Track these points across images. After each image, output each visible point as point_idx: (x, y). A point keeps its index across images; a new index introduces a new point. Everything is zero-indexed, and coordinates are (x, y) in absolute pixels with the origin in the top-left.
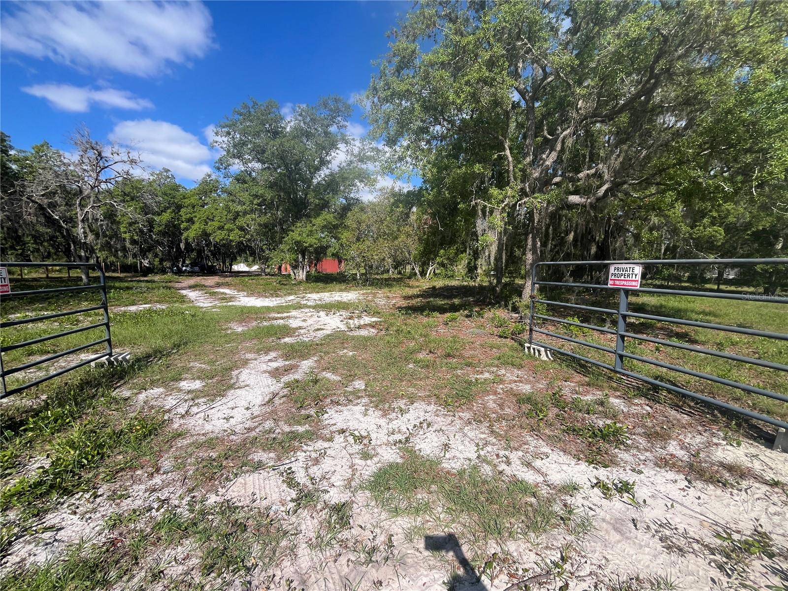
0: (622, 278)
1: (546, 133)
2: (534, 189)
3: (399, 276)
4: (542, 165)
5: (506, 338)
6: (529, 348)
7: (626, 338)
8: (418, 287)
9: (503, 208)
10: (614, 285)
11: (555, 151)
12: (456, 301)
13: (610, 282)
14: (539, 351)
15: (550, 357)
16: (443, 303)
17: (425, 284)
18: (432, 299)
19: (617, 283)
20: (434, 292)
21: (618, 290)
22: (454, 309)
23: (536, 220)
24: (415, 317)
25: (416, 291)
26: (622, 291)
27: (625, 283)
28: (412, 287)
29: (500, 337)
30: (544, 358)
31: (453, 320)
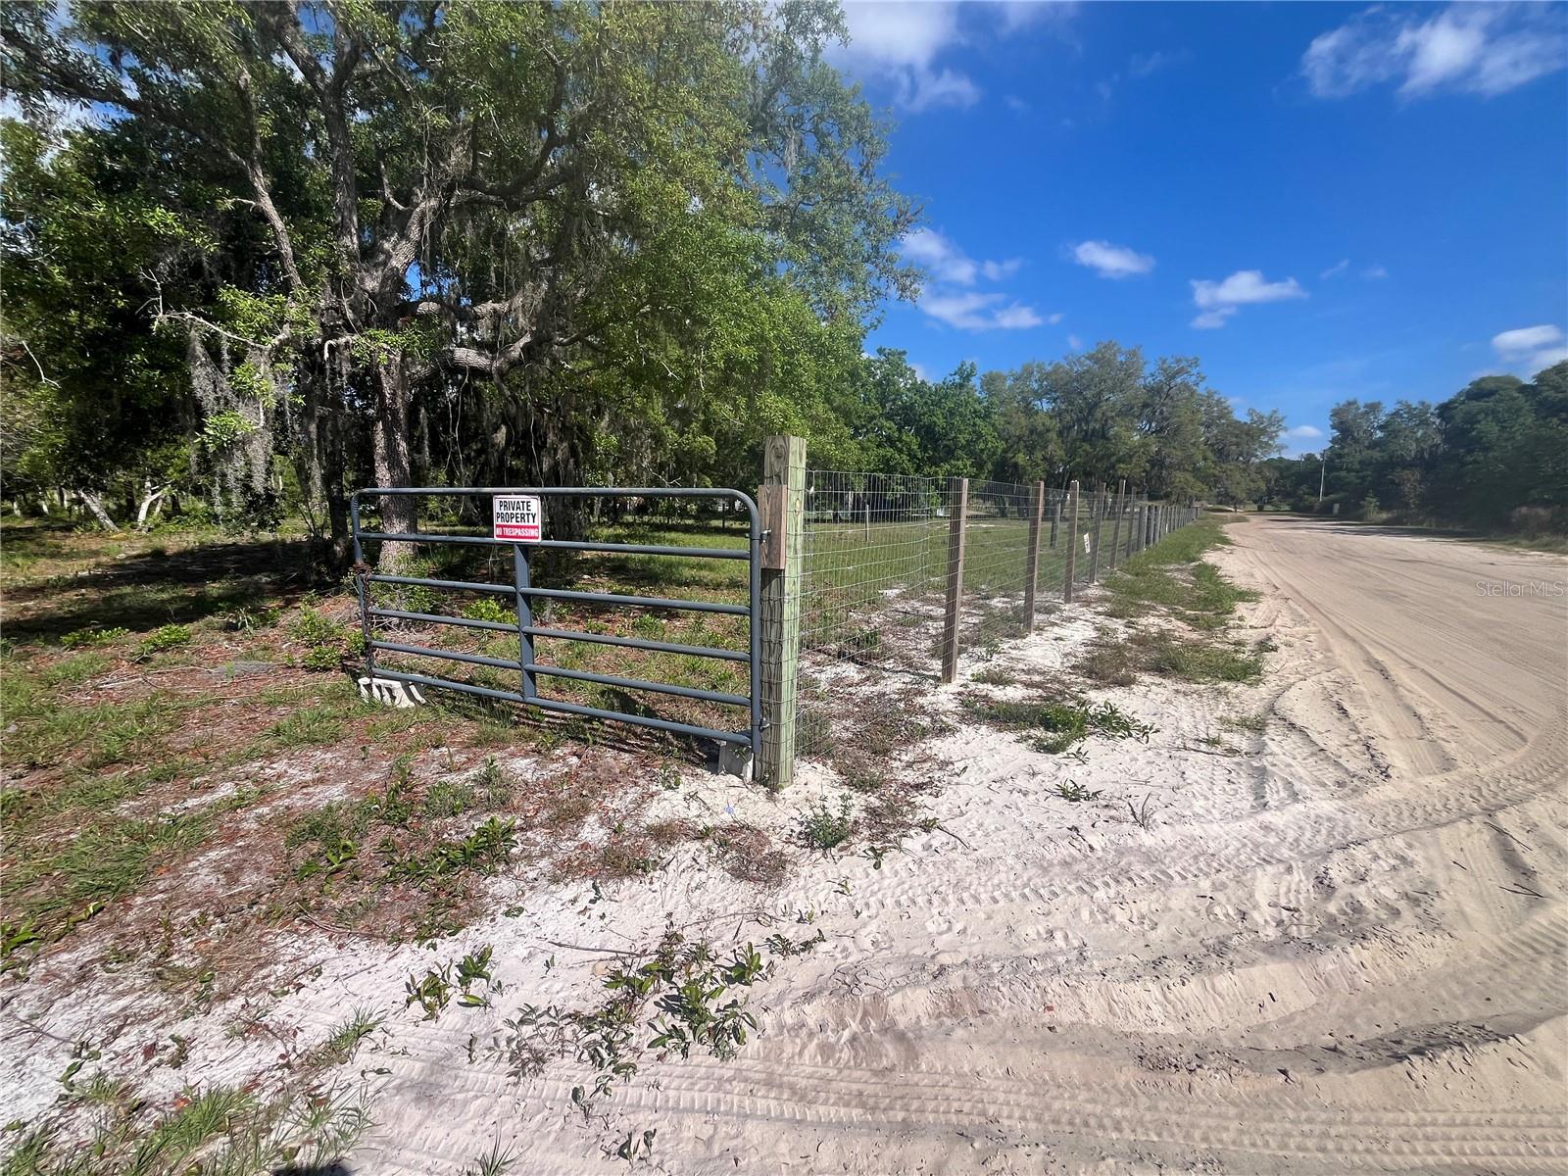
0: (514, 523)
1: (387, 192)
2: (368, 316)
3: (29, 523)
4: (385, 264)
5: (326, 669)
6: (369, 687)
7: (536, 640)
8: (96, 553)
9: (279, 349)
10: (503, 536)
11: (408, 239)
12: (214, 588)
13: (497, 531)
14: (390, 690)
15: (419, 697)
16: (165, 596)
17: (125, 545)
18: (128, 590)
19: (507, 531)
20: (155, 567)
21: (511, 546)
22: (198, 609)
23: (387, 393)
24: (27, 656)
25: (81, 568)
26: (517, 548)
27: (517, 531)
28: (71, 555)
29: (312, 670)
30: (403, 702)
31: (176, 644)
